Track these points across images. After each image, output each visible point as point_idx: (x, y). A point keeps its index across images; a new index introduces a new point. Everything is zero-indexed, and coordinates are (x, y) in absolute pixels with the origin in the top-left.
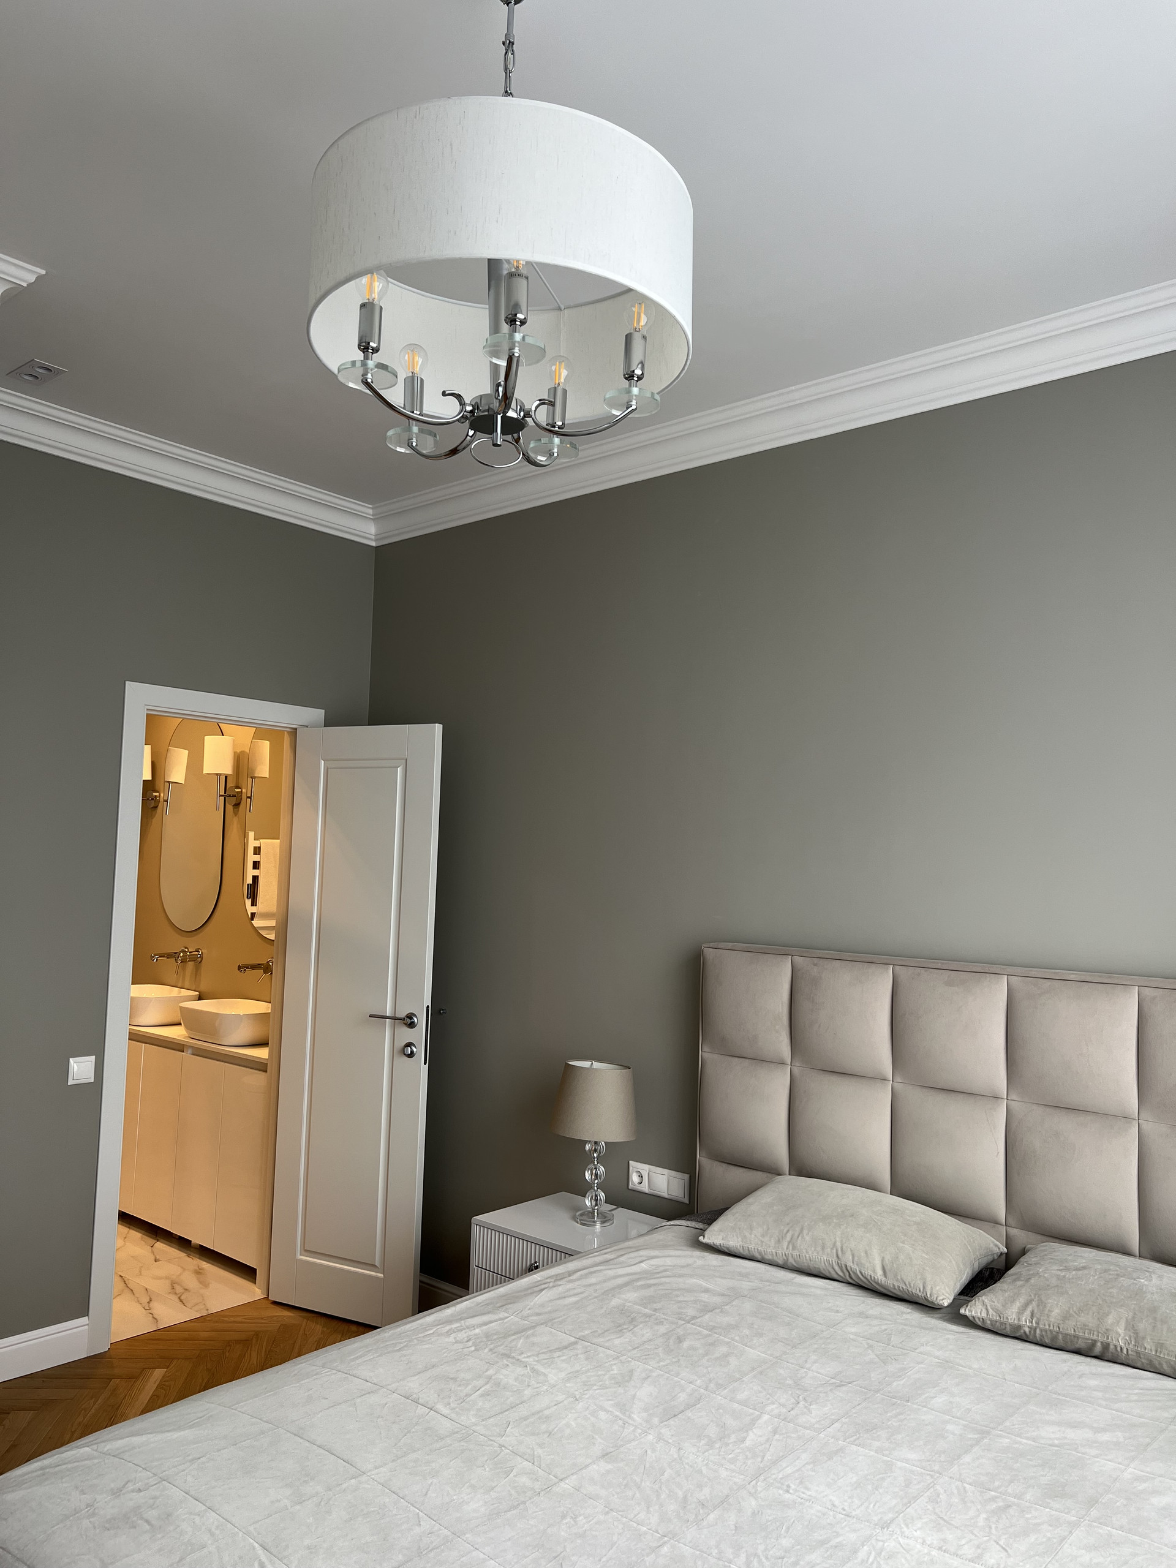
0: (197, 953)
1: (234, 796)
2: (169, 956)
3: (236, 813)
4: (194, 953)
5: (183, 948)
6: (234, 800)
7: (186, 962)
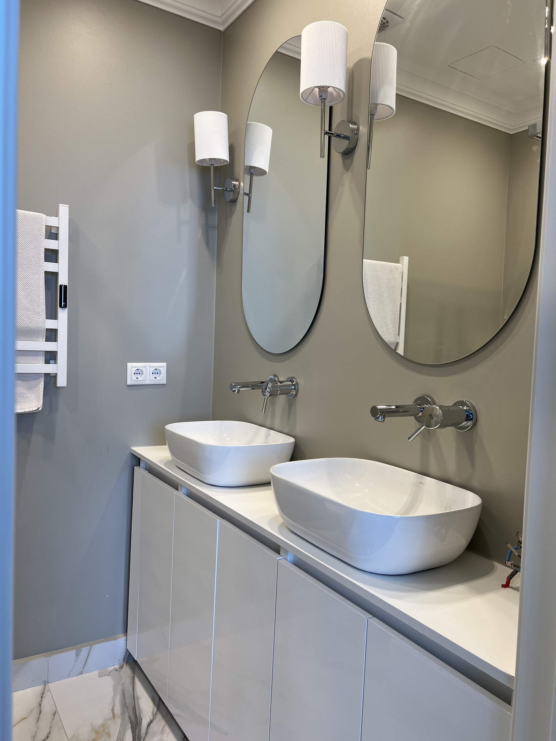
0: (290, 383)
1: (345, 138)
2: (254, 386)
3: (347, 167)
4: (285, 383)
5: (272, 377)
6: (344, 145)
7: (276, 395)
